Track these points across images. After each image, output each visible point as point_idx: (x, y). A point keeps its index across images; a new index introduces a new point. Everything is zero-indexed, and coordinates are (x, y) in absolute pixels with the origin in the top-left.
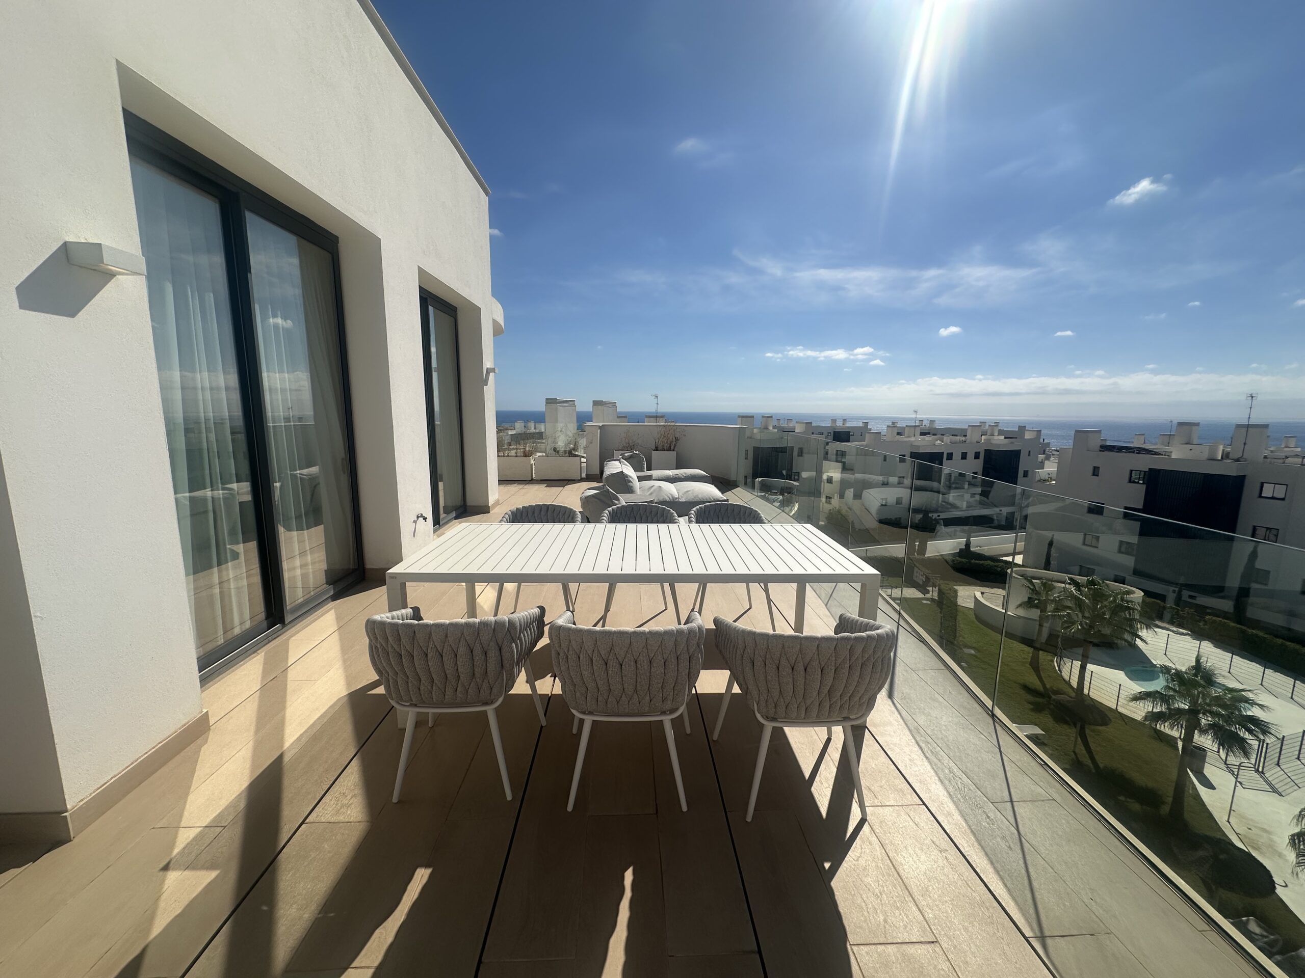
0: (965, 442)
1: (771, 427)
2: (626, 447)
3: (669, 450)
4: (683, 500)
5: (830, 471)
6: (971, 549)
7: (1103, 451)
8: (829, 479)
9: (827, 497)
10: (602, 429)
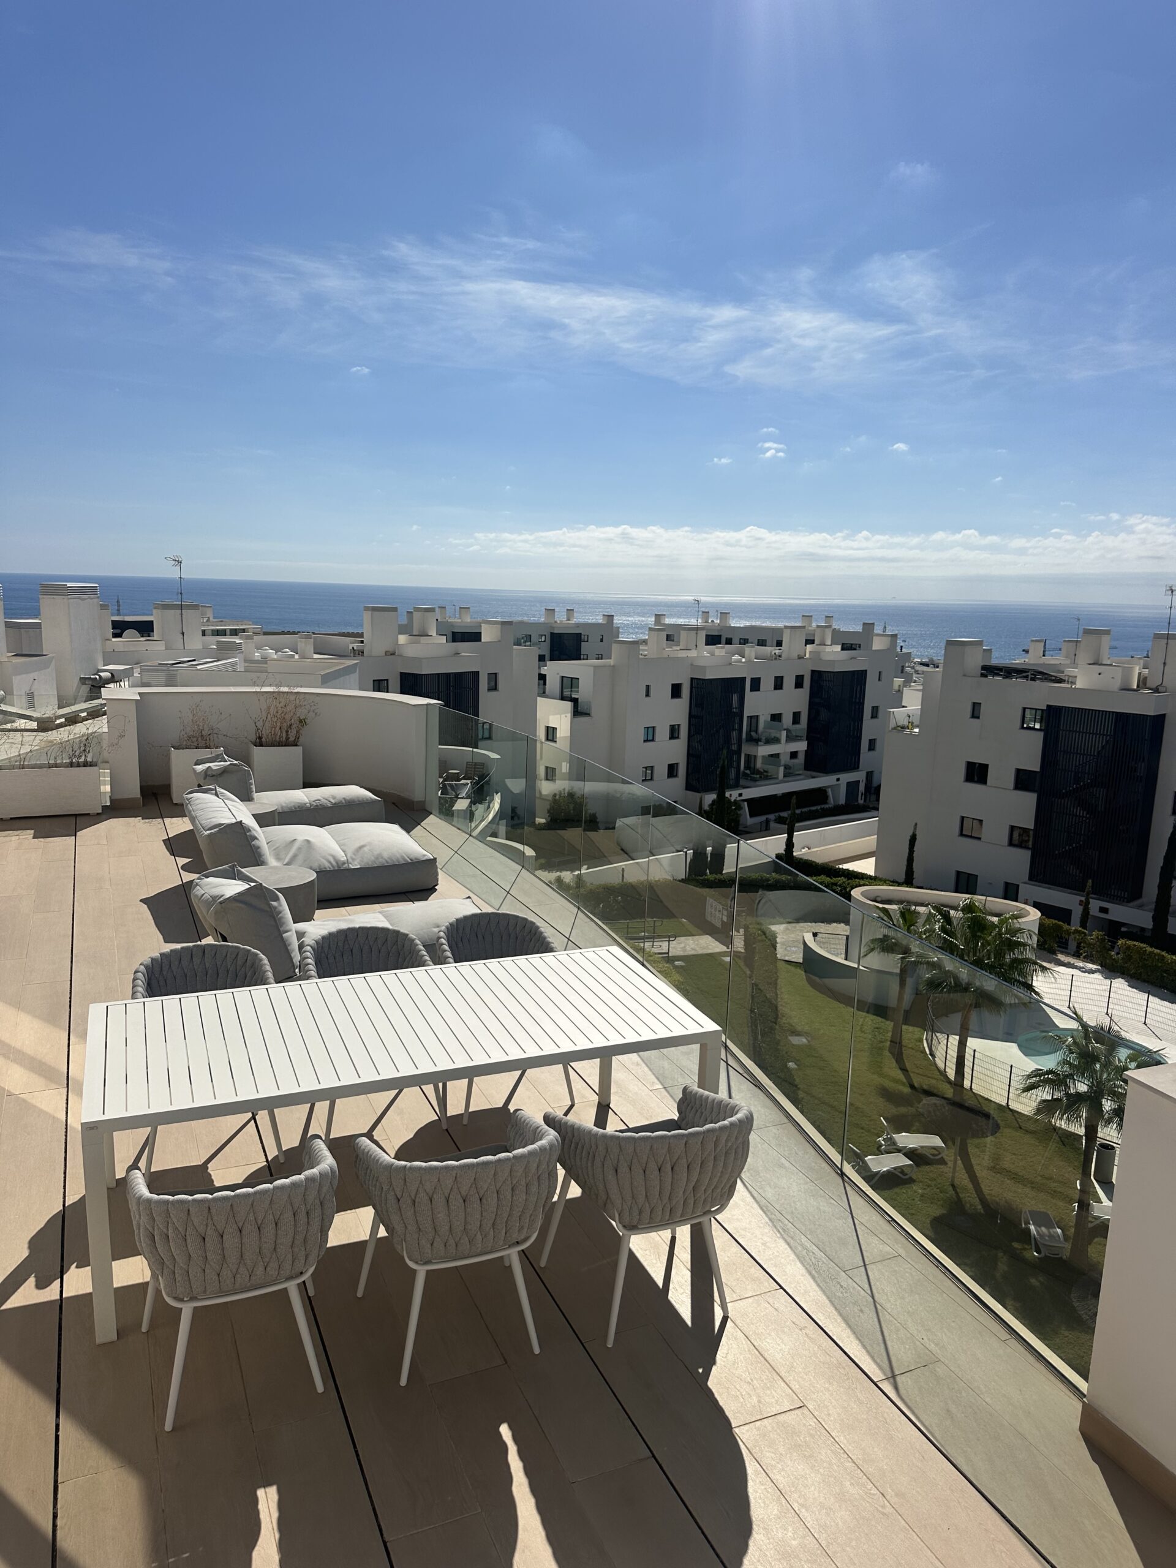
0: (780, 656)
1: (433, 632)
2: (195, 739)
3: (287, 744)
4: (355, 865)
5: (551, 717)
6: (795, 854)
7: (986, 676)
8: (551, 733)
9: (547, 768)
10: (142, 704)
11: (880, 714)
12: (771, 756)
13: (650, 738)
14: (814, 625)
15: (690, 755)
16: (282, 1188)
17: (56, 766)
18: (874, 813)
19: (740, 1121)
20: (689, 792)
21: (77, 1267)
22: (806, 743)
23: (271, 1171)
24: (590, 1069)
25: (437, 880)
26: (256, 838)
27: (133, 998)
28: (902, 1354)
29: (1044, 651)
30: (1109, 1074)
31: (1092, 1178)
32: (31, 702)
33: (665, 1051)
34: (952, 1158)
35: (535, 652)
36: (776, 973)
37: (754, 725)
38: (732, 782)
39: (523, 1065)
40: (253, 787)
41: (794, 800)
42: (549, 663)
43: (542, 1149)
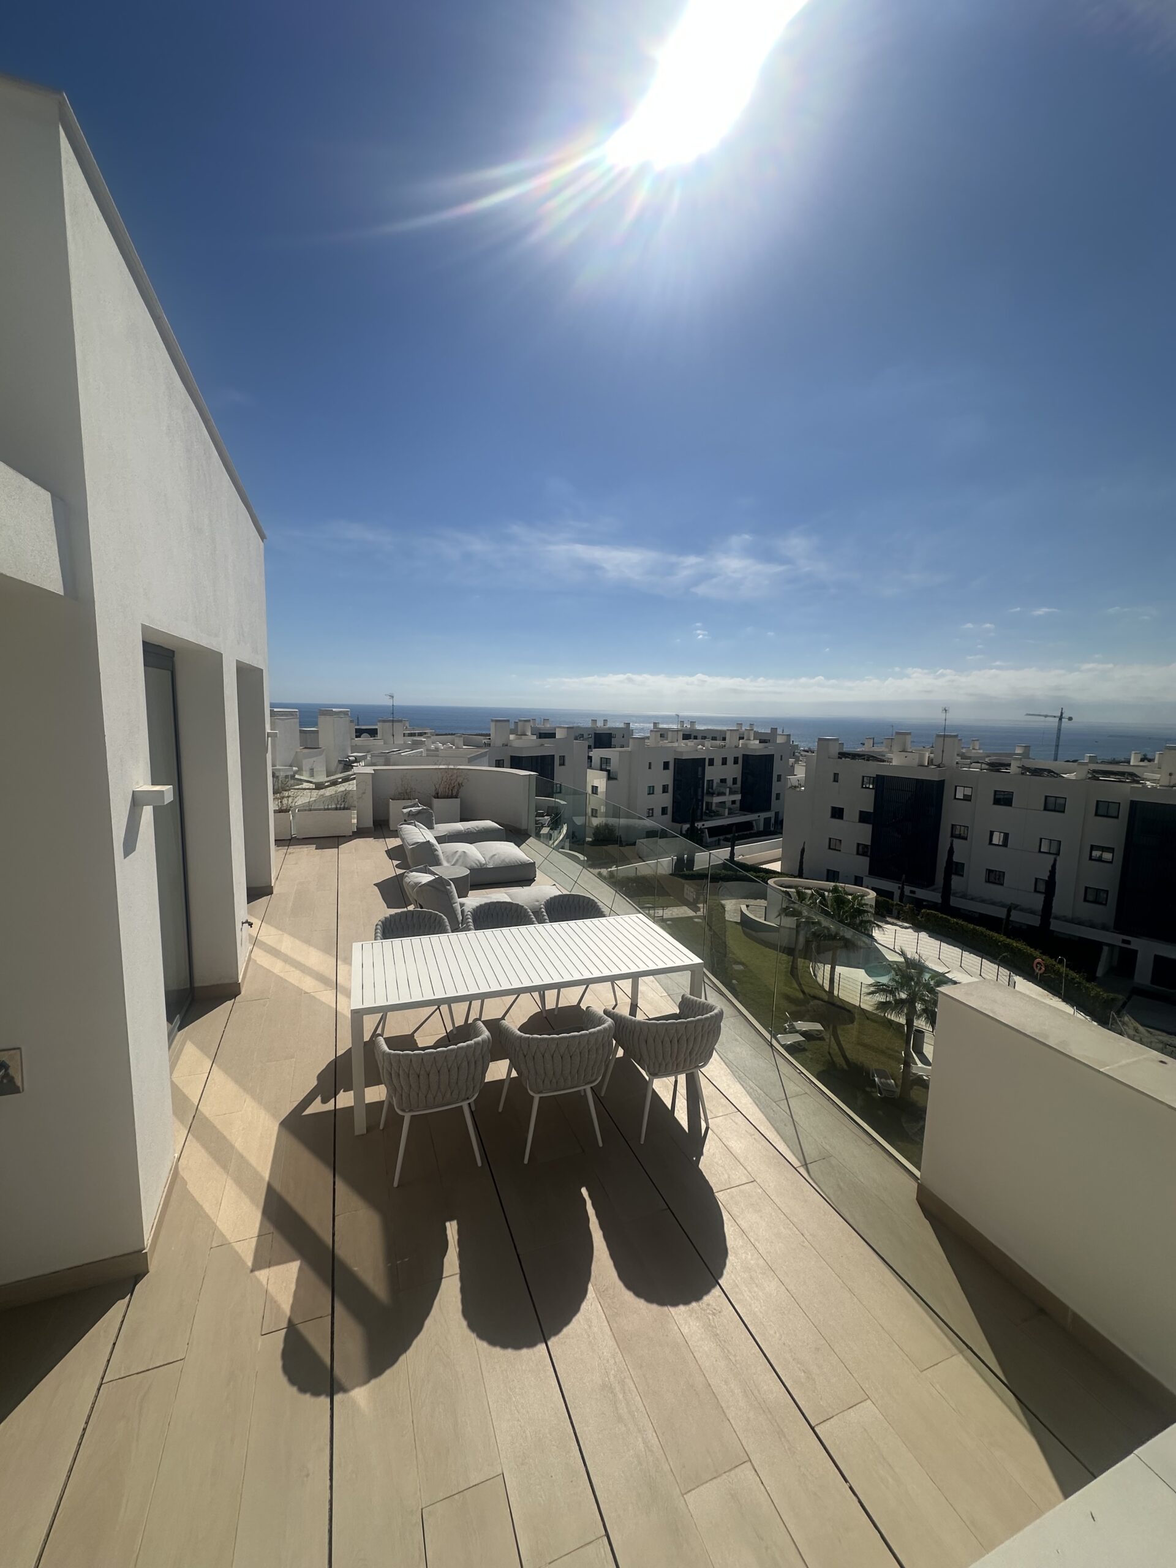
0: (725, 746)
1: (529, 733)
2: (402, 794)
3: (452, 797)
4: (490, 866)
5: (595, 781)
6: (735, 859)
7: (841, 758)
8: (595, 789)
9: (592, 809)
10: (375, 775)
11: (782, 779)
12: (720, 803)
13: (651, 792)
14: (743, 729)
15: (674, 801)
16: (462, 1048)
17: (328, 809)
18: (780, 835)
19: (716, 1014)
20: (674, 824)
21: (344, 1091)
22: (740, 795)
23: (449, 1039)
24: (626, 985)
25: (536, 875)
26: (437, 850)
27: (375, 940)
28: (811, 1152)
29: (873, 744)
30: (920, 988)
31: (911, 1050)
32: (312, 773)
33: (668, 974)
34: (828, 1036)
35: (586, 744)
36: (725, 928)
37: (711, 784)
38: (699, 818)
39: (587, 982)
40: (434, 821)
41: (734, 828)
42: (593, 750)
43: (605, 1029)
